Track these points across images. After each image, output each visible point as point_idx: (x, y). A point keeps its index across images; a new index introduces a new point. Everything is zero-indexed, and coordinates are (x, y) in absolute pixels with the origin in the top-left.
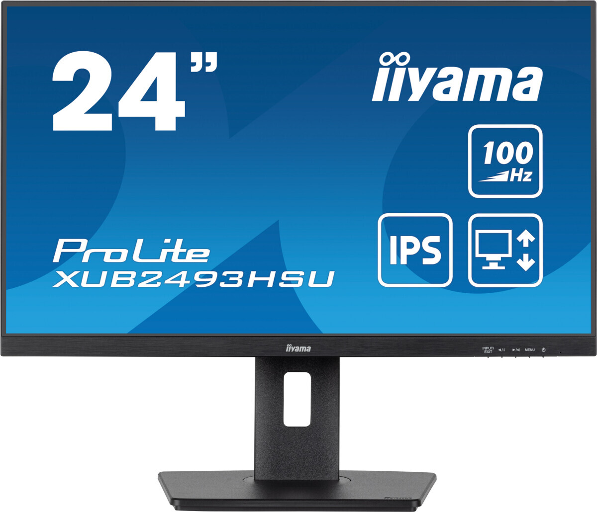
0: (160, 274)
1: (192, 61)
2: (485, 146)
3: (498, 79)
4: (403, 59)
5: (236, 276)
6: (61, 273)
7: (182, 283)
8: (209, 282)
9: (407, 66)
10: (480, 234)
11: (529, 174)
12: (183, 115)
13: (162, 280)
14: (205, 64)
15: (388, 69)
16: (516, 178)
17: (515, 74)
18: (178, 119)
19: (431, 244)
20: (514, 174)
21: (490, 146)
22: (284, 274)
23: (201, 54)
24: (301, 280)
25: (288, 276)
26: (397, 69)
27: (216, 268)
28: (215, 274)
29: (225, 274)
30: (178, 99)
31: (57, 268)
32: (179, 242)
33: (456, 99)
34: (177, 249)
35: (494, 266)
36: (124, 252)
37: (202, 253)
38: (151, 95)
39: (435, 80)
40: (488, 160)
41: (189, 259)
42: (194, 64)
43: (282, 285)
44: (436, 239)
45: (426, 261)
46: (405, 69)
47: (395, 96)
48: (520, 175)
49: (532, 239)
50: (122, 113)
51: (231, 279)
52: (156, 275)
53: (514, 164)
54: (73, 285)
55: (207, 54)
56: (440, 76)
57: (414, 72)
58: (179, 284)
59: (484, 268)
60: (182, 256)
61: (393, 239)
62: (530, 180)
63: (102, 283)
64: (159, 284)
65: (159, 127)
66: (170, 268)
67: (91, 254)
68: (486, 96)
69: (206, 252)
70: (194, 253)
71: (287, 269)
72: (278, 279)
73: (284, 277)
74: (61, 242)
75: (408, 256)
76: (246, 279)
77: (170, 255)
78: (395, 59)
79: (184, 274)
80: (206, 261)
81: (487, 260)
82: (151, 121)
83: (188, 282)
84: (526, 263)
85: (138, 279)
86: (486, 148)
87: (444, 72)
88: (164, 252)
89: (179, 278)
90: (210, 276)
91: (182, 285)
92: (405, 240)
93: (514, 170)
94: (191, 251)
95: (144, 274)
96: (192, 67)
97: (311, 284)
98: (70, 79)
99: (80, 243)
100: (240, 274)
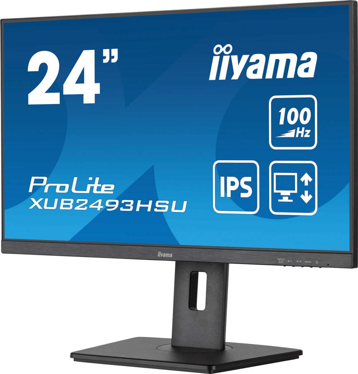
0: (86, 201)
1: (104, 56)
2: (280, 112)
3: (288, 61)
4: (228, 49)
5: (129, 203)
6: (33, 200)
7: (99, 207)
8: (114, 207)
9: (230, 55)
10: (277, 176)
11: (308, 131)
12: (99, 93)
13: (87, 205)
14: (111, 57)
15: (219, 57)
16: (300, 134)
17: (299, 57)
18: (96, 95)
19: (246, 183)
20: (298, 132)
21: (283, 111)
22: (157, 202)
23: (108, 50)
24: (167, 207)
25: (159, 204)
26: (224, 57)
27: (118, 197)
28: (117, 202)
29: (123, 202)
30: (96, 82)
31: (31, 196)
32: (97, 179)
33: (261, 77)
34: (96, 185)
35: (285, 199)
36: (67, 186)
37: (110, 187)
38: (81, 80)
39: (248, 64)
40: (282, 122)
41: (102, 191)
42: (105, 58)
43: (156, 210)
44: (249, 179)
45: (243, 195)
46: (229, 56)
47: (223, 77)
48: (302, 132)
49: (311, 180)
50: (65, 93)
51: (127, 205)
52: (84, 202)
53: (298, 124)
54: (40, 207)
55: (112, 50)
56: (251, 61)
57: (235, 58)
58: (97, 208)
59: (279, 201)
60: (99, 189)
61: (222, 179)
62: (309, 136)
63: (55, 207)
64: (86, 208)
65: (85, 102)
66: (92, 197)
67: (50, 187)
68: (280, 75)
69: (112, 187)
70: (106, 187)
71: (159, 199)
72: (153, 206)
73: (157, 205)
74: (33, 179)
75: (232, 191)
76: (135, 205)
77: (92, 188)
78: (223, 49)
79: (100, 201)
80: (112, 192)
82: (81, 96)
83: (102, 207)
84: (306, 198)
85: (75, 205)
86: (280, 113)
87: (254, 58)
88: (89, 186)
89: (97, 204)
90: (115, 203)
91: (99, 209)
92: (230, 179)
93: (298, 129)
94: (104, 186)
95: (78, 201)
96: (104, 60)
97: (173, 210)
98: (37, 70)
99: (43, 180)
100: (132, 202)
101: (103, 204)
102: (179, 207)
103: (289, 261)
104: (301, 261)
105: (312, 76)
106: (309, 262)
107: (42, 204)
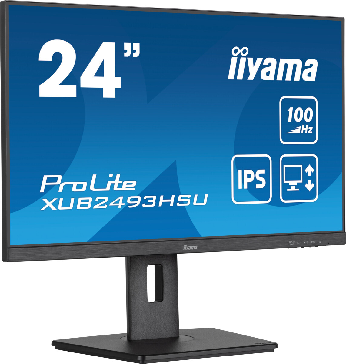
0: (106, 199)
1: (125, 49)
2: (288, 110)
3: (295, 66)
4: (244, 52)
5: (152, 199)
6: (45, 200)
7: (120, 205)
8: (136, 204)
9: (247, 57)
10: (286, 168)
11: (311, 128)
12: (120, 87)
13: (108, 203)
14: (133, 51)
15: (237, 58)
16: (304, 131)
17: (304, 63)
18: (117, 89)
19: (261, 175)
20: (303, 129)
21: (291, 110)
22: (180, 197)
23: (130, 44)
24: (189, 201)
25: (182, 198)
26: (241, 58)
27: (139, 194)
28: (139, 198)
29: (145, 198)
30: (116, 76)
31: (43, 197)
32: (118, 176)
33: (273, 79)
34: (117, 182)
35: (293, 189)
36: (85, 184)
37: (132, 184)
38: (100, 73)
39: (262, 66)
40: (290, 120)
41: (124, 188)
42: (126, 51)
43: (178, 204)
44: (263, 171)
45: (258, 186)
46: (246, 58)
47: (240, 77)
48: (306, 129)
49: (313, 170)
50: (82, 86)
51: (149, 201)
52: (104, 200)
53: (303, 122)
54: (53, 208)
55: (134, 44)
56: (264, 64)
57: (250, 60)
58: (118, 206)
59: (288, 190)
60: (120, 186)
61: (240, 172)
62: (311, 132)
63: (71, 207)
64: (106, 206)
65: (105, 95)
66: (113, 195)
67: (65, 186)
68: (288, 78)
69: (134, 183)
70: (127, 184)
71: (181, 194)
72: (176, 201)
73: (179, 200)
74: (45, 177)
75: (248, 183)
76: (157, 201)
77: (112, 185)
78: (240, 51)
79: (121, 198)
80: (134, 189)
81: (290, 184)
82: (101, 90)
83: (124, 204)
84: (309, 187)
85: (94, 203)
86: (289, 111)
87: (266, 62)
88: (109, 183)
89: (118, 202)
90: (137, 200)
91: (120, 207)
92: (247, 172)
93: (303, 126)
94: (125, 183)
95: (97, 200)
96: (125, 53)
97: (195, 203)
98: (50, 59)
99: (57, 178)
100: (154, 197)
101: (125, 201)
102: (200, 200)
103: (298, 243)
104: (307, 242)
105: (314, 80)
106: (314, 242)
107: (56, 204)
